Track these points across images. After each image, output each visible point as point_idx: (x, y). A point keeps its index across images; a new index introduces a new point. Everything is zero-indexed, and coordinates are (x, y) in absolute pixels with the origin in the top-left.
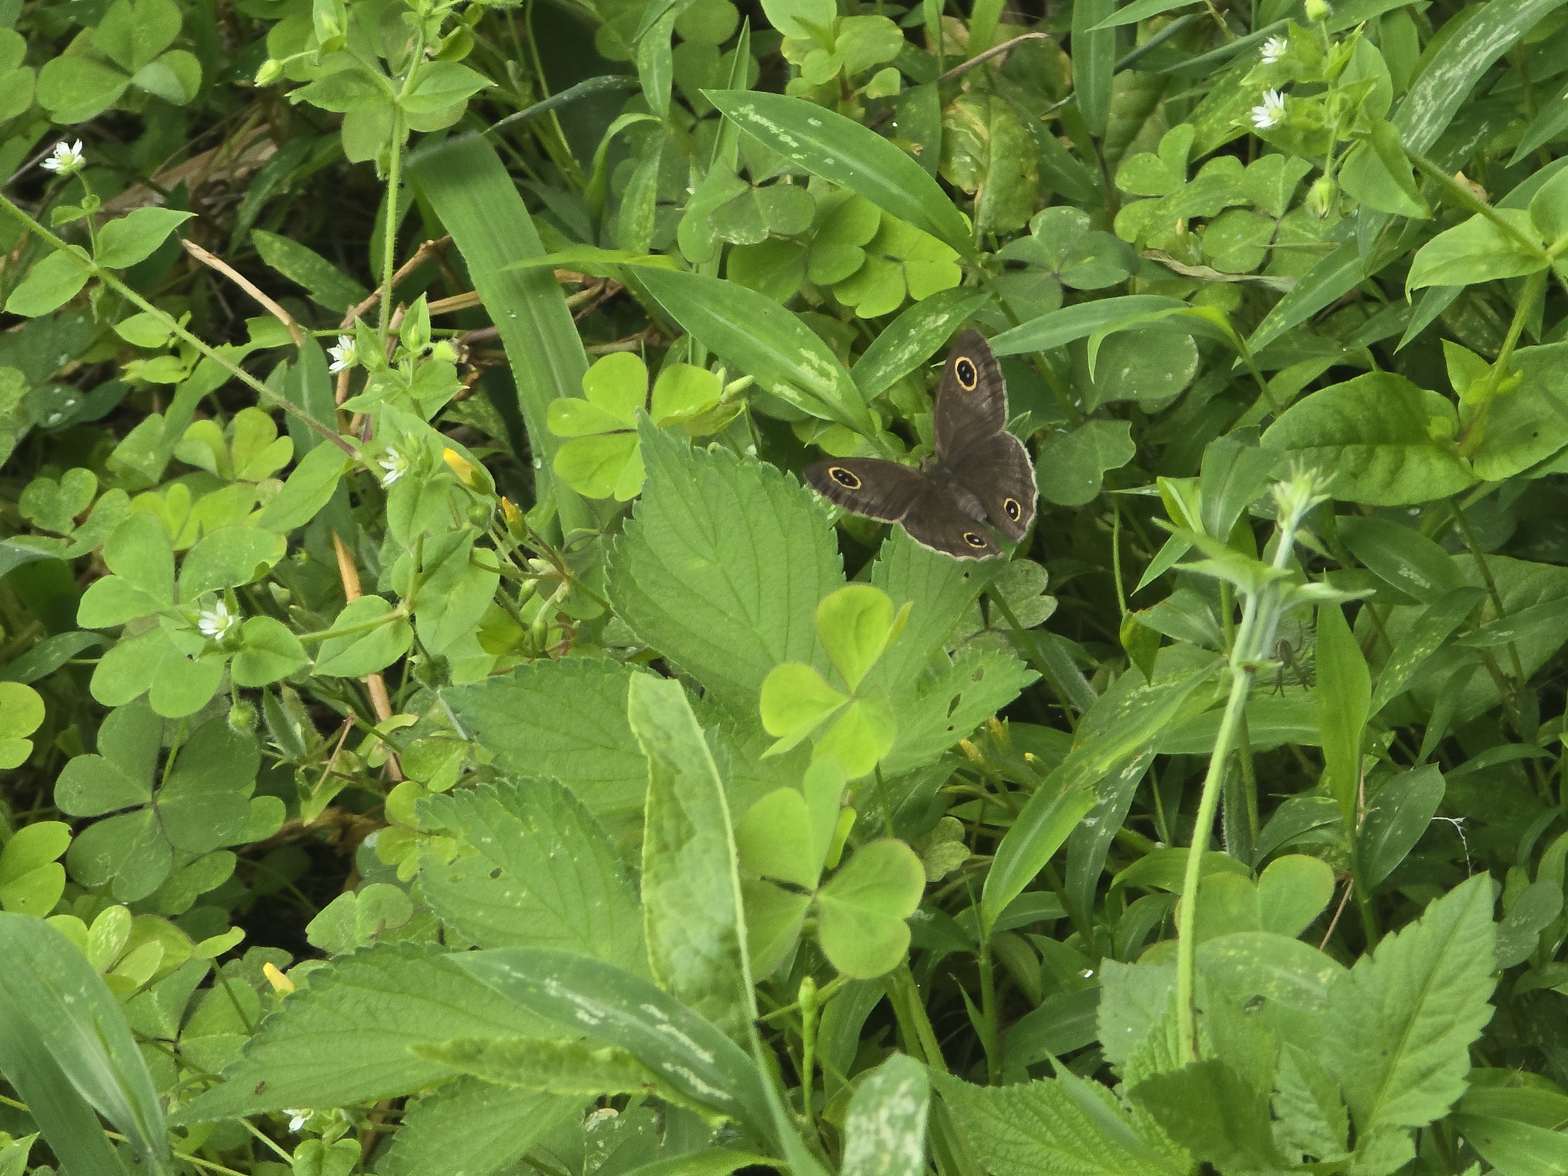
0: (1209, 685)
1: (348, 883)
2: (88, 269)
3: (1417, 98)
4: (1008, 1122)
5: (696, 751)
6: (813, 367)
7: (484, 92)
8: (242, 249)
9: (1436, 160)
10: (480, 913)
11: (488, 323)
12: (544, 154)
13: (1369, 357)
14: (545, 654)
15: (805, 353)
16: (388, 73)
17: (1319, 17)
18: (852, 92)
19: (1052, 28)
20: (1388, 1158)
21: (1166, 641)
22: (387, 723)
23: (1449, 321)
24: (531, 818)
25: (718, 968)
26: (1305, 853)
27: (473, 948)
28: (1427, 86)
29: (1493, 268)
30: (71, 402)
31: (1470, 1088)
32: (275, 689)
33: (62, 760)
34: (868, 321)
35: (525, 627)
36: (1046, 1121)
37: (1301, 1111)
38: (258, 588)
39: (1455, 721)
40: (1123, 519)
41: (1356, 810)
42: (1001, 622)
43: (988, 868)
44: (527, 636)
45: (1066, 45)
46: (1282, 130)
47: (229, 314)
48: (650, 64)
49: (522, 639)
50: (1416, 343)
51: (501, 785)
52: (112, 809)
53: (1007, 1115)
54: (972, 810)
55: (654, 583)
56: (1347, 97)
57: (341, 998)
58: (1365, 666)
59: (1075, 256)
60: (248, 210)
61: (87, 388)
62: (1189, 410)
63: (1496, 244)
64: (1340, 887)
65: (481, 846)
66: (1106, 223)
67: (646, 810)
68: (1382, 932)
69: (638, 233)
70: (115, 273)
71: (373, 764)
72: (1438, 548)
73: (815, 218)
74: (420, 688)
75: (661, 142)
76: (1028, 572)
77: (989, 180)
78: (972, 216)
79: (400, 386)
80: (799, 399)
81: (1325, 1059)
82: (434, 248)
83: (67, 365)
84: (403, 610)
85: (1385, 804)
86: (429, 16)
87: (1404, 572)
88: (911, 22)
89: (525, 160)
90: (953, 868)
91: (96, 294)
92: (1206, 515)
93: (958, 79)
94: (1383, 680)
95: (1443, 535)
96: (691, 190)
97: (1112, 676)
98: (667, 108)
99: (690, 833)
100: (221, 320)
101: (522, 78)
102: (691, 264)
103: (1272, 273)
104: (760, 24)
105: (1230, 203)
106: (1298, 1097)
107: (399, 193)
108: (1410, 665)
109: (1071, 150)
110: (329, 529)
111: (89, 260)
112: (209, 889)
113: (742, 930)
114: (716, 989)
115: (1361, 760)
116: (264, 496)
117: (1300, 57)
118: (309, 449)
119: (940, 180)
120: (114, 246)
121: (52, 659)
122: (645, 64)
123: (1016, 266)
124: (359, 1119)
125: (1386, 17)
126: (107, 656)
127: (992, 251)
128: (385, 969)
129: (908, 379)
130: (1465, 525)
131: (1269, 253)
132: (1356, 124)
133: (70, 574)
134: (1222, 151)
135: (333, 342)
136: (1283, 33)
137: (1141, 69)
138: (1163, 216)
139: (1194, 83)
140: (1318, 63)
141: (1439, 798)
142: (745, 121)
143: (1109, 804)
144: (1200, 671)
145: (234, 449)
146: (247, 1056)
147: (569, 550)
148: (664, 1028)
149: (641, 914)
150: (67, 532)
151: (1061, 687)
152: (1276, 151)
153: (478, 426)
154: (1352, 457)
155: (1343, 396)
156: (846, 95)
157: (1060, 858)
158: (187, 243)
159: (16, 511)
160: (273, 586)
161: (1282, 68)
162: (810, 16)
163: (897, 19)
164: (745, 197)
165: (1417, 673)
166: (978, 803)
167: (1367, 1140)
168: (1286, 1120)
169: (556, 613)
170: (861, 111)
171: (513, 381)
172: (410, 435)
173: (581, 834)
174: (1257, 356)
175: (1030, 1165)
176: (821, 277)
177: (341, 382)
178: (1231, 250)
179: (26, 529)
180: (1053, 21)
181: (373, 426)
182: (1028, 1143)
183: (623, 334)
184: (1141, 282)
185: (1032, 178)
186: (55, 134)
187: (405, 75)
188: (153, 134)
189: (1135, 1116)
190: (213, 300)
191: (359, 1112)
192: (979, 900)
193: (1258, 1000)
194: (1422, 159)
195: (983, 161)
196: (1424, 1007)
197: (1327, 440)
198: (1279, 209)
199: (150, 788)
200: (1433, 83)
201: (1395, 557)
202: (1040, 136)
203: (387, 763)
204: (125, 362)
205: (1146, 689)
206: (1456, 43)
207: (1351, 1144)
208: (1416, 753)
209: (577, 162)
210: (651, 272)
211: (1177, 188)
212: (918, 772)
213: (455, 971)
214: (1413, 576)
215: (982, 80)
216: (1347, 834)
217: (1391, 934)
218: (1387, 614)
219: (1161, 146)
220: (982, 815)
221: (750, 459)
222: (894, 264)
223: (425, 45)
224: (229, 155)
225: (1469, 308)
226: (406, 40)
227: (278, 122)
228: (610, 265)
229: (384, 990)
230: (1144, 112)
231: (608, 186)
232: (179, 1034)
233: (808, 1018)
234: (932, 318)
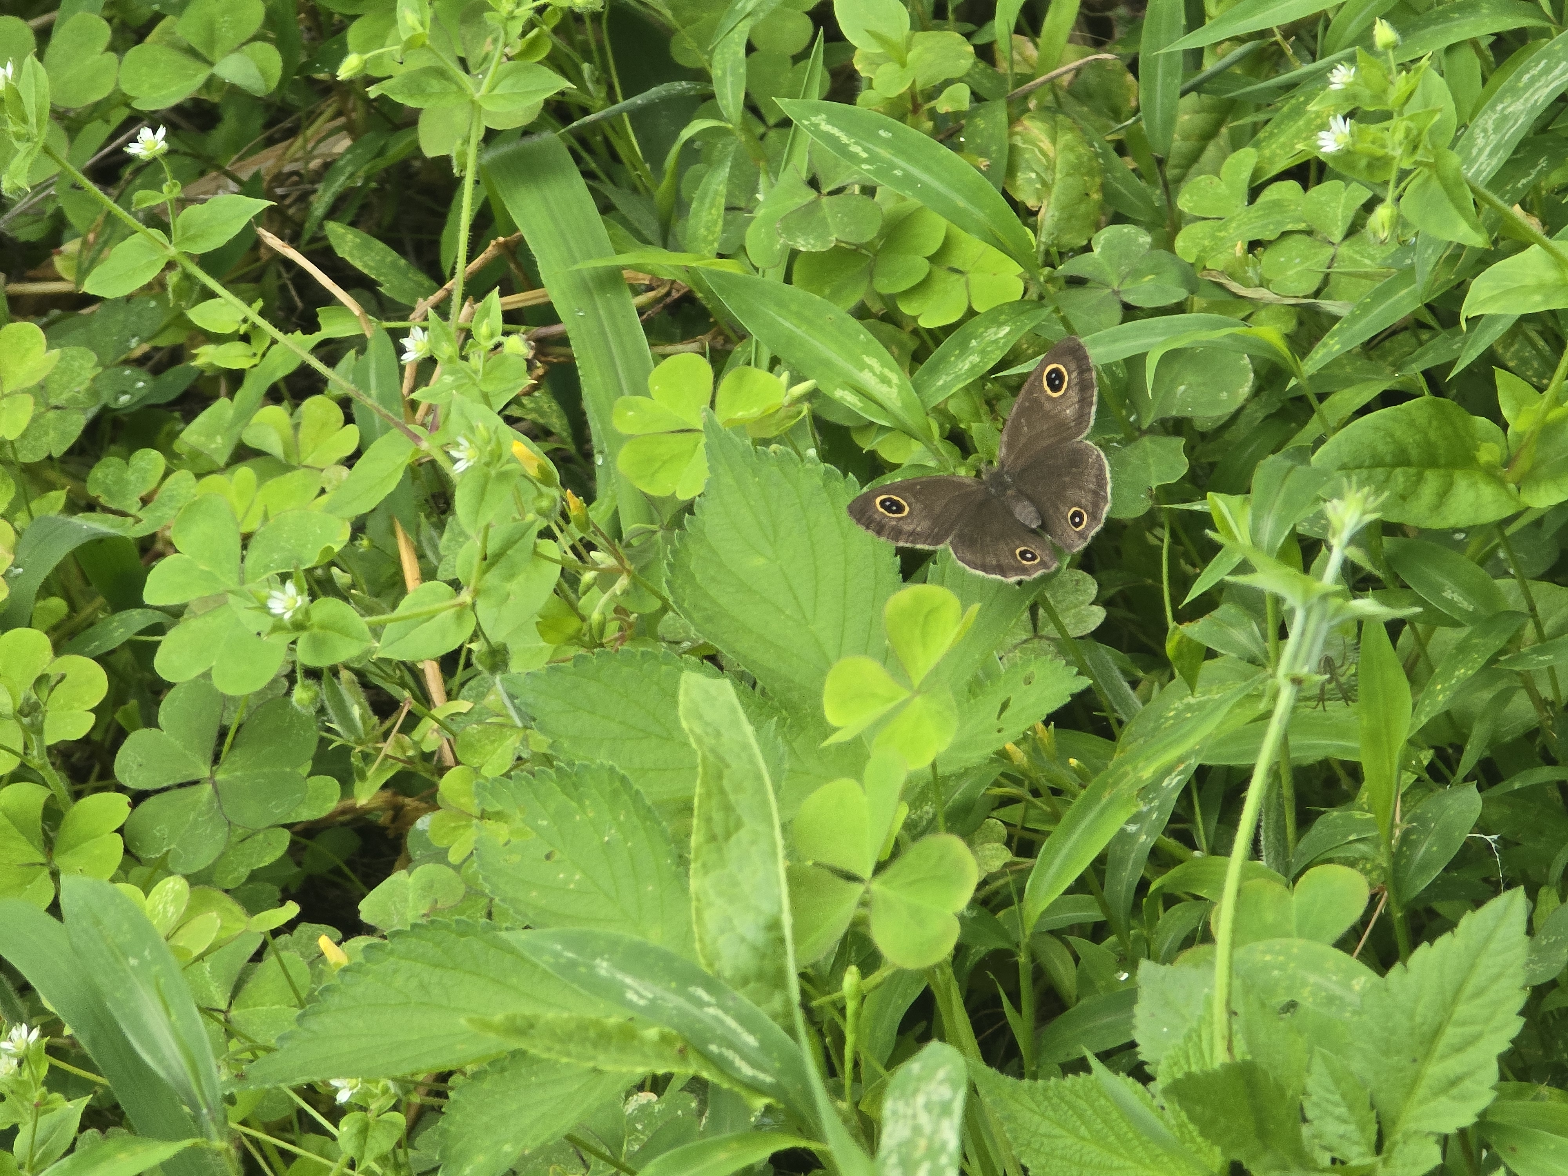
0: (1255, 697)
1: (397, 864)
2: (166, 252)
3: (1477, 131)
4: (1043, 1115)
5: (746, 747)
6: (874, 374)
7: (562, 93)
8: (314, 239)
9: (1496, 192)
10: (534, 894)
11: (556, 320)
12: (615, 156)
13: (1422, 382)
14: (602, 645)
15: (868, 360)
16: (467, 71)
17: (1386, 46)
18: (920, 105)
19: (1119, 49)
20: (1415, 1164)
21: (1211, 654)
22: (442, 708)
23: (1500, 351)
24: (587, 803)
25: (763, 956)
26: (1340, 863)
27: (527, 927)
28: (1488, 120)
29: (1547, 299)
30: (141, 384)
31: (1497, 1099)
32: (335, 672)
33: (120, 735)
34: (930, 331)
35: (583, 619)
36: (1081, 1116)
37: (1331, 1114)
38: (319, 572)
39: (1493, 743)
40: (1173, 534)
41: (1392, 826)
42: (1050, 630)
43: (1031, 868)
44: (585, 627)
45: (1133, 67)
46: (1347, 155)
47: (300, 304)
48: (724, 73)
49: (580, 630)
50: (1468, 371)
51: (559, 770)
52: (170, 783)
53: (1042, 1108)
54: (1015, 813)
55: (713, 579)
56: (1411, 125)
57: (395, 972)
58: (1405, 684)
59: (1136, 274)
60: (321, 202)
61: (157, 371)
62: (1241, 430)
63: (1551, 276)
64: (1373, 900)
65: (536, 828)
66: (1167, 243)
67: (696, 801)
68: (1414, 945)
69: (705, 237)
70: (191, 256)
71: (427, 749)
72: (1482, 571)
73: (882, 228)
74: (480, 673)
75: (731, 148)
76: (1078, 581)
77: (1053, 196)
78: (1035, 231)
79: (470, 378)
80: (860, 405)
81: (1357, 1065)
82: (505, 245)
83: (138, 348)
84: (466, 596)
85: (1421, 820)
86: (511, 17)
87: (1448, 594)
88: (982, 39)
89: (595, 161)
90: (994, 870)
91: (172, 278)
92: (1255, 532)
93: (1026, 97)
94: (1424, 700)
95: (1486, 559)
96: (760, 197)
97: (1156, 684)
98: (739, 114)
99: (739, 825)
100: (290, 308)
101: (598, 81)
102: (757, 270)
103: (1328, 297)
104: (834, 36)
105: (1289, 227)
106: (1328, 1101)
107: (474, 189)
108: (1451, 686)
109: (1134, 170)
110: (391, 518)
111: (167, 242)
112: (262, 865)
113: (787, 920)
114: (760, 976)
115: (1399, 777)
116: (330, 482)
117: (1367, 84)
118: (375, 439)
119: (1005, 193)
120: (192, 232)
121: (116, 634)
122: (719, 72)
123: (1076, 282)
124: (407, 1092)
125: (1450, 50)
126: (172, 634)
127: (1054, 267)
128: (438, 944)
129: (967, 389)
130: (1509, 551)
131: (1327, 278)
132: (1420, 151)
133: (136, 551)
134: (1284, 175)
135: (405, 333)
136: (1351, 60)
137: (1206, 92)
138: (1222, 238)
139: (1258, 108)
140: (1385, 91)
141: (1475, 817)
142: (816, 130)
143: (1150, 811)
144: (1244, 684)
145: (300, 436)
146: (300, 1025)
147: (629, 545)
148: (712, 1011)
149: (689, 900)
150: (133, 511)
151: (1107, 696)
152: (1338, 177)
153: (541, 421)
154: (1401, 479)
155: (1395, 419)
156: (916, 108)
157: (1100, 863)
158: (261, 231)
159: (84, 488)
160: (335, 570)
161: (1349, 95)
162: (884, 30)
163: (968, 36)
164: (815, 204)
165: (1457, 693)
166: (1021, 806)
167: (1395, 1143)
168: (1316, 1123)
169: (614, 606)
170: (929, 125)
171: (577, 378)
172: (480, 425)
173: (636, 820)
174: (1311, 378)
175: (1063, 1158)
176: (885, 286)
177: (409, 373)
178: (1290, 273)
179: (91, 506)
180: (1120, 42)
181: (441, 418)
182: (1060, 1137)
183: (687, 336)
184: (1199, 301)
185: (1096, 196)
186: (135, 120)
187: (484, 73)
188: (229, 123)
189: (1168, 1114)
190: (283, 288)
191: (406, 1085)
192: (1021, 899)
193: (1292, 1006)
194: (1482, 189)
195: (1048, 178)
196: (1455, 1017)
197: (1377, 462)
198: (1337, 235)
199: (209, 763)
200: (1494, 117)
201: (1439, 578)
202: (1105, 155)
203: (441, 748)
204: (196, 347)
205: (1191, 700)
206: (1519, 78)
207: (1379, 1148)
208: (1454, 773)
209: (648, 166)
210: (720, 275)
211: (1238, 210)
212: (966, 772)
213: (508, 949)
214: (1457, 598)
215: (1050, 98)
216: (1382, 849)
217: (1425, 945)
218: (1430, 633)
219: (1224, 169)
220: (1024, 819)
221: (811, 461)
222: (957, 276)
223: (506, 45)
224: (303, 147)
225: (1520, 337)
226: (485, 38)
227: (354, 115)
228: (678, 267)
229: (437, 966)
230: (1208, 135)
231: (678, 192)
232: (230, 1004)
233: (851, 1007)
234: (993, 330)
